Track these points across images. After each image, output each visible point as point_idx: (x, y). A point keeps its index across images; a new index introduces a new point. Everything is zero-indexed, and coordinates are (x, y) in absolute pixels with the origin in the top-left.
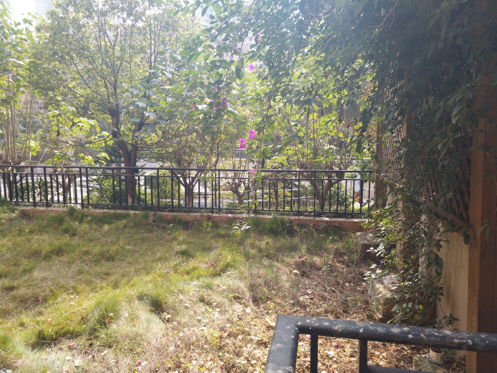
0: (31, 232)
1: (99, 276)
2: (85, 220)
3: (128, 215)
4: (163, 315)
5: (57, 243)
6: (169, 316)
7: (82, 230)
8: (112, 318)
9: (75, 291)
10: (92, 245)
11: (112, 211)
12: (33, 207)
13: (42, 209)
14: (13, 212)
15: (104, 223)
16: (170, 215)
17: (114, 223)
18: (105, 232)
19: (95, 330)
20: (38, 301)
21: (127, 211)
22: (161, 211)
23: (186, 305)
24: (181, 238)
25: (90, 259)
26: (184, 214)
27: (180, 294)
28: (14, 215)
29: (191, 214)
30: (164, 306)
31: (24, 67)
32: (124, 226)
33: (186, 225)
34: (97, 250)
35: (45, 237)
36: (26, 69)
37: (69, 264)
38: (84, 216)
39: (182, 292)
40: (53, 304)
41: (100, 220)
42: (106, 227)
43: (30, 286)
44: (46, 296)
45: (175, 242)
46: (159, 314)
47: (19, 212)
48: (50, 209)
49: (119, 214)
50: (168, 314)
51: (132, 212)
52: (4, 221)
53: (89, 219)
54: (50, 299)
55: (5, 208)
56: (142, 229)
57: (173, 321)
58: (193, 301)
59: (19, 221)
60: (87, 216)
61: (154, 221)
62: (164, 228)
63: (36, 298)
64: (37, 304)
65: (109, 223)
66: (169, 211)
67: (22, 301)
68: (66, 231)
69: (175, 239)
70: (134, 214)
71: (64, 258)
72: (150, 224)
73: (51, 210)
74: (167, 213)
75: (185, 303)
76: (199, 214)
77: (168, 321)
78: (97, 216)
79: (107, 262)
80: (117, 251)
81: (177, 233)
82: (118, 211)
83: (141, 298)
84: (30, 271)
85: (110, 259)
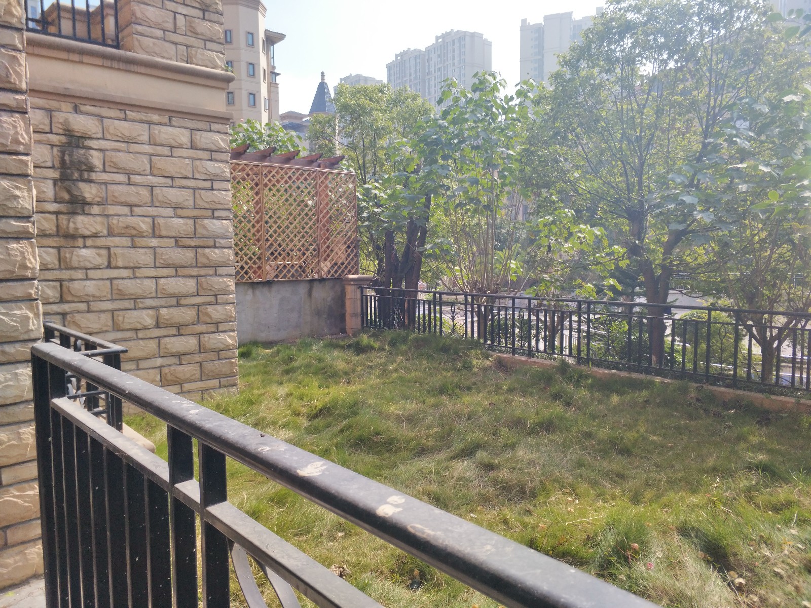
0: (511, 390)
1: (608, 476)
2: (583, 383)
3: (652, 383)
4: (730, 575)
5: (546, 413)
6: (741, 580)
7: (580, 398)
8: (636, 552)
9: (574, 491)
10: (595, 424)
11: (624, 374)
12: (511, 355)
13: (523, 358)
14: (487, 359)
15: (612, 392)
16: (729, 393)
17: (628, 393)
18: (615, 407)
19: (610, 563)
20: (524, 493)
21: (649, 377)
22: (711, 385)
23: (776, 570)
24: (754, 439)
25: (593, 446)
26: (760, 395)
27: (763, 546)
28: (488, 363)
29: (773, 397)
30: (731, 559)
31: (514, 158)
32: (645, 401)
33: (764, 417)
34: (604, 433)
35: (529, 400)
36: (516, 160)
37: (565, 447)
38: (581, 376)
39: (767, 542)
40: (545, 503)
41: (606, 387)
42: (615, 399)
43: (514, 468)
44: (534, 488)
45: (743, 445)
46: (720, 571)
47: (495, 360)
48: (533, 359)
49: (635, 380)
50: (741, 576)
51: (658, 379)
52: (477, 370)
53: (589, 381)
54: (541, 495)
55: (478, 352)
56: (676, 410)
57: (749, 592)
58: (792, 567)
59: (494, 371)
60: (587, 377)
61: (698, 400)
62: (718, 415)
63: (522, 488)
64: (522, 497)
65: (620, 393)
66: (728, 386)
67: (504, 488)
68: (556, 396)
69: (741, 438)
70: (662, 382)
71: (557, 437)
72: (691, 404)
73: (535, 362)
74: (722, 389)
75: (775, 565)
76: (793, 400)
77: (740, 588)
78: (601, 378)
79: (620, 456)
80: (636, 440)
81: (745, 429)
82: (635, 375)
83: (684, 531)
84: (513, 446)
85: (625, 452)
